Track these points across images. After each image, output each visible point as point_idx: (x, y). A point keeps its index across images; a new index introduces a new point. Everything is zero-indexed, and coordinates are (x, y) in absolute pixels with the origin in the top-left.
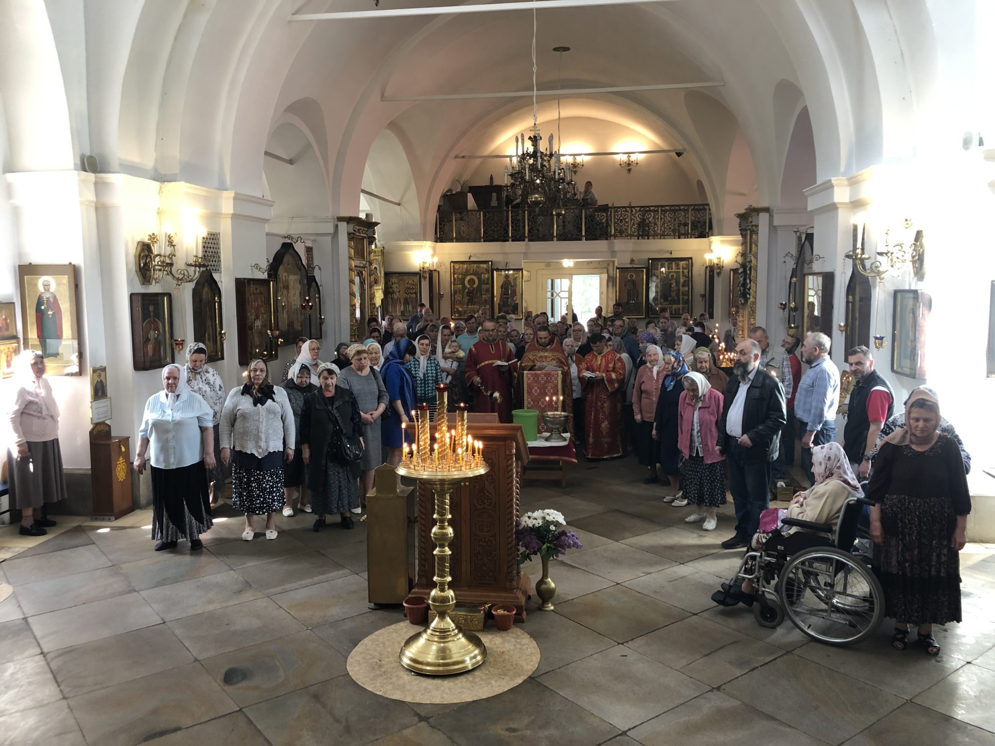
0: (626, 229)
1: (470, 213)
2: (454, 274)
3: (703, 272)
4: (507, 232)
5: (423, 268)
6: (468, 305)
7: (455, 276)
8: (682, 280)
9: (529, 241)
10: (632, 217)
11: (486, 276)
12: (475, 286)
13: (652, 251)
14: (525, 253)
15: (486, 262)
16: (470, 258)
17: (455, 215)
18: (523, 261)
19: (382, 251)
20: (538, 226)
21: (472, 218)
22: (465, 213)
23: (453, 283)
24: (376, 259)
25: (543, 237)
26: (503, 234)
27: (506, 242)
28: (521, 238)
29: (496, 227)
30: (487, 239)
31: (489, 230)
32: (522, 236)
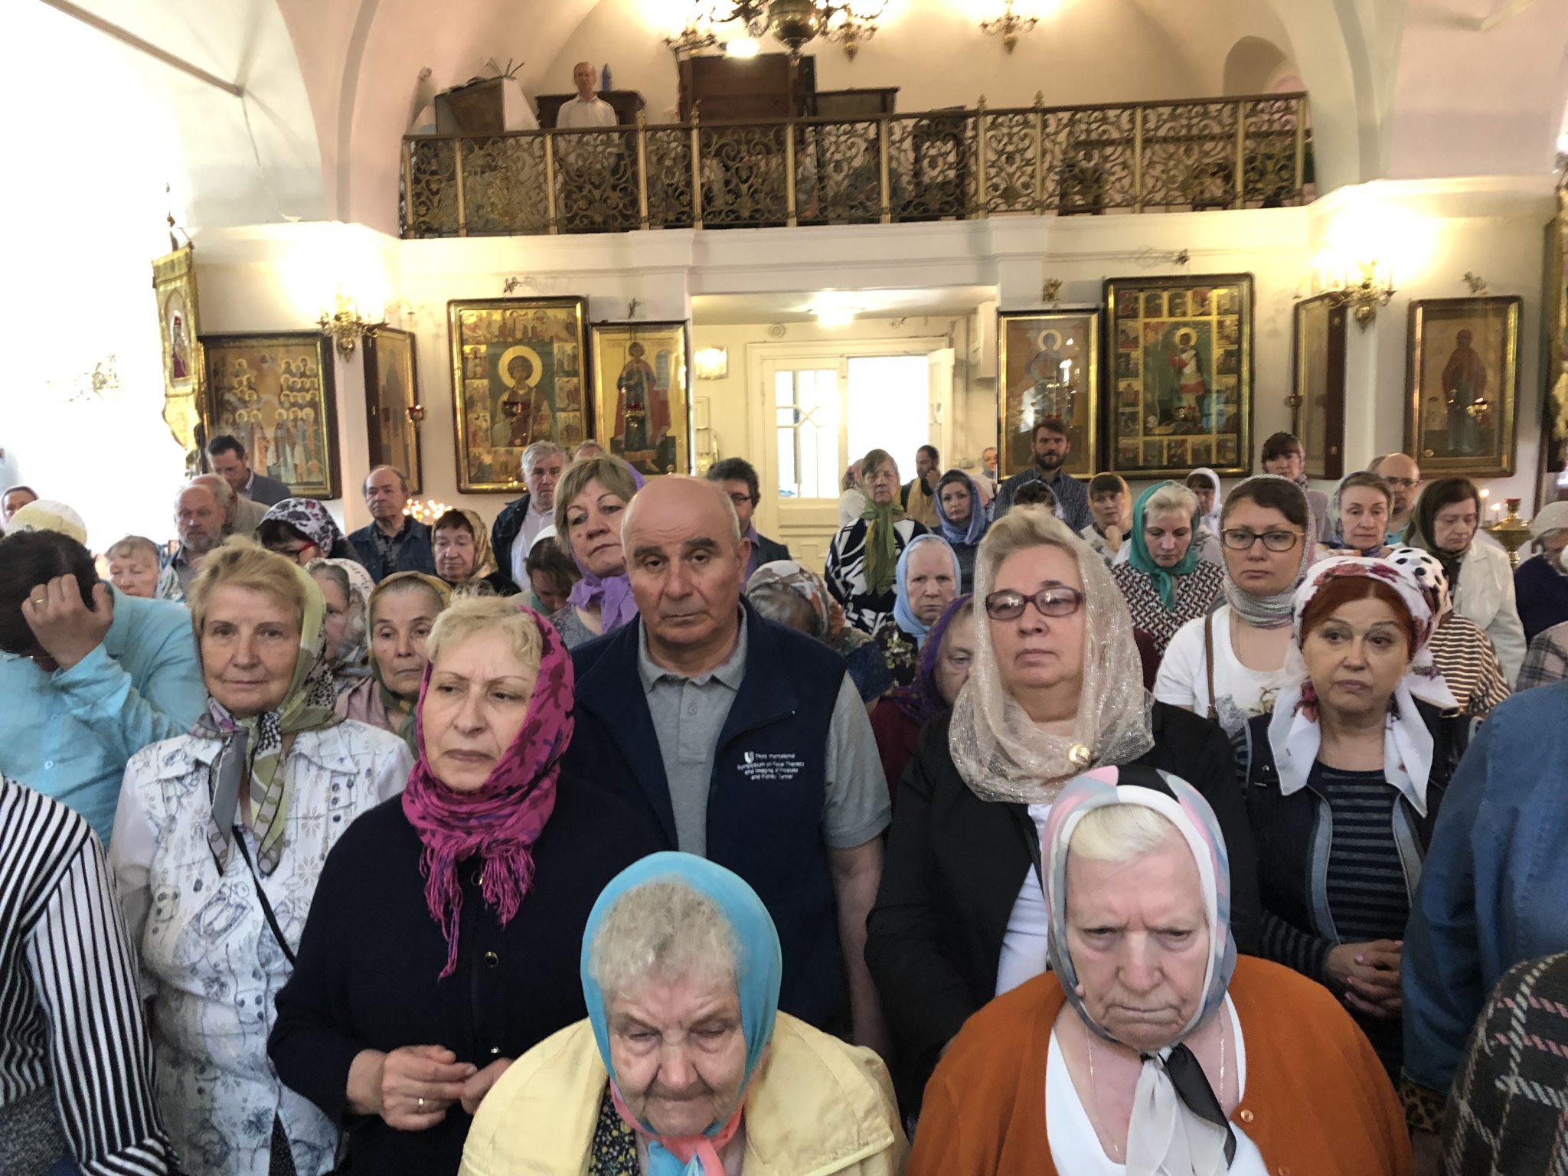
0: (1026, 186)
1: (511, 141)
2: (462, 343)
3: (1285, 322)
4: (634, 203)
5: (338, 318)
6: (511, 444)
7: (467, 349)
8: (1217, 352)
9: (705, 227)
10: (1048, 144)
11: (569, 348)
12: (534, 380)
13: (1114, 257)
14: (694, 271)
15: (570, 300)
16: (510, 287)
17: (462, 151)
18: (686, 296)
19: (189, 257)
20: (735, 181)
21: (518, 158)
22: (494, 143)
23: (458, 374)
24: (175, 290)
25: (751, 217)
26: (621, 206)
27: (631, 232)
28: (678, 220)
29: (597, 187)
30: (571, 226)
31: (574, 196)
32: (683, 213)
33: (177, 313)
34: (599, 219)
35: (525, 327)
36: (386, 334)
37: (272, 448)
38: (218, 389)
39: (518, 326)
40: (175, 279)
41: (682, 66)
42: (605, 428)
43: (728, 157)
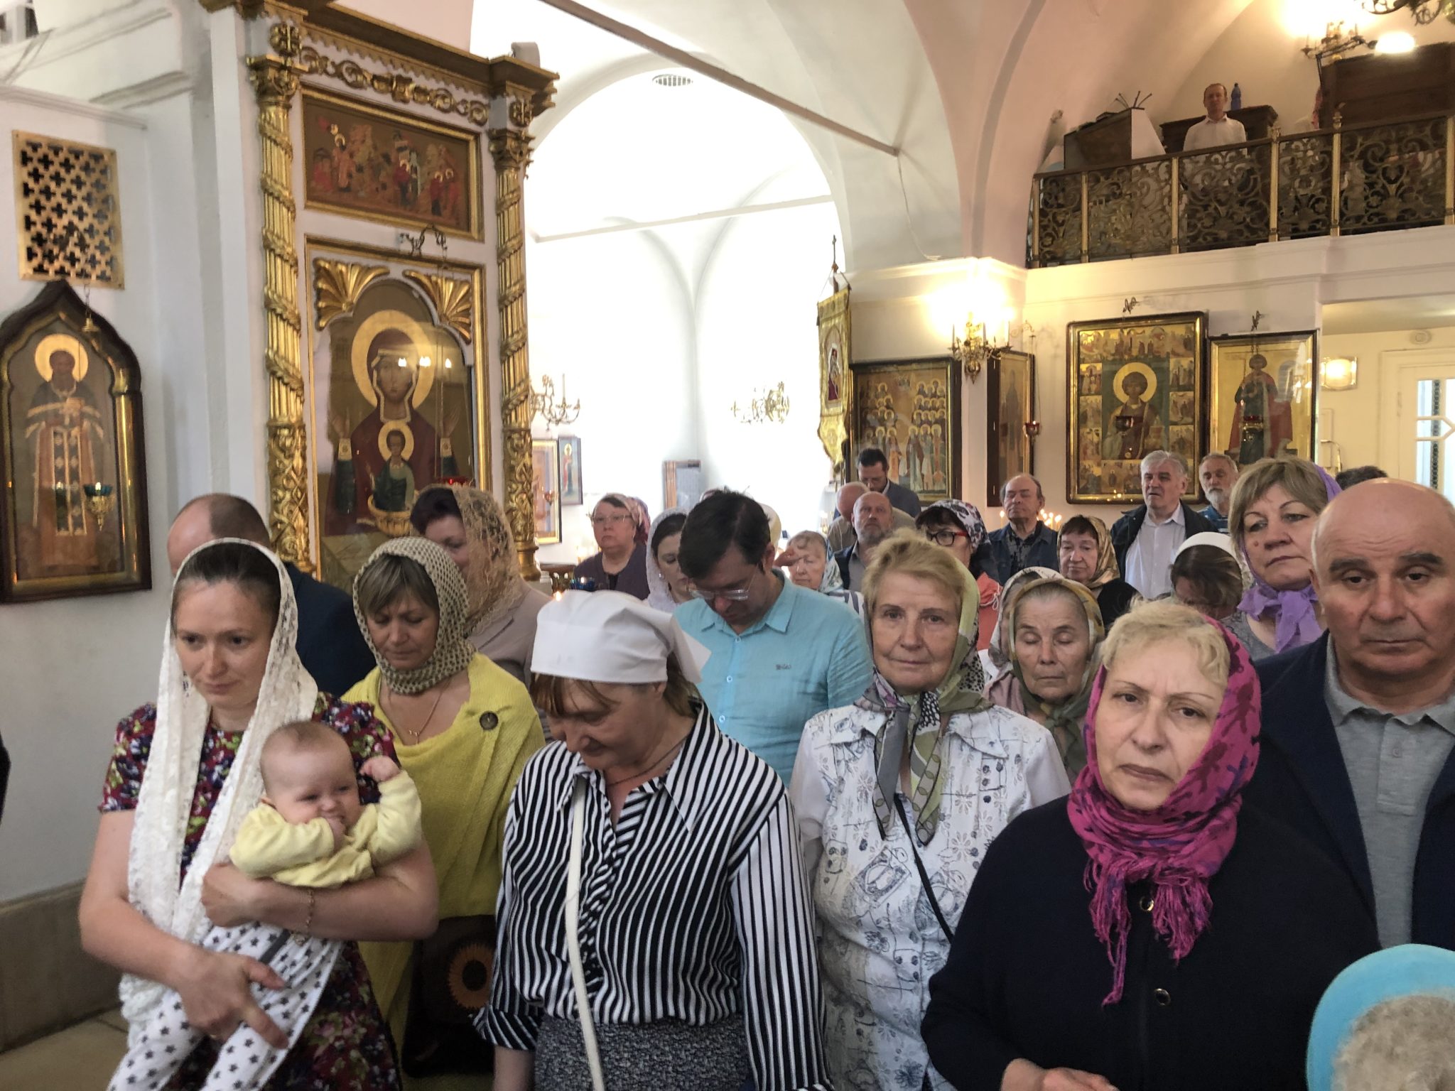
1: (1137, 168)
2: (1079, 362)
4: (1265, 214)
5: (967, 343)
6: (1122, 457)
7: (1083, 367)
9: (1343, 233)
11: (1185, 363)
12: (1148, 395)
14: (1327, 279)
15: (1188, 317)
16: (1129, 307)
17: (1088, 182)
18: (1317, 304)
19: (847, 298)
20: (1382, 181)
21: (1143, 184)
22: (1120, 172)
23: (1073, 391)
24: (835, 326)
25: (1399, 219)
26: (1248, 220)
27: (1258, 245)
28: (1312, 228)
29: (1221, 204)
30: (1194, 245)
31: (1198, 215)
32: (1317, 221)
33: (835, 346)
34: (1223, 235)
35: (1142, 345)
36: (1010, 356)
37: (904, 460)
38: (862, 410)
39: (1136, 344)
40: (835, 317)
41: (1323, 72)
42: (1219, 441)
43: (1374, 159)
